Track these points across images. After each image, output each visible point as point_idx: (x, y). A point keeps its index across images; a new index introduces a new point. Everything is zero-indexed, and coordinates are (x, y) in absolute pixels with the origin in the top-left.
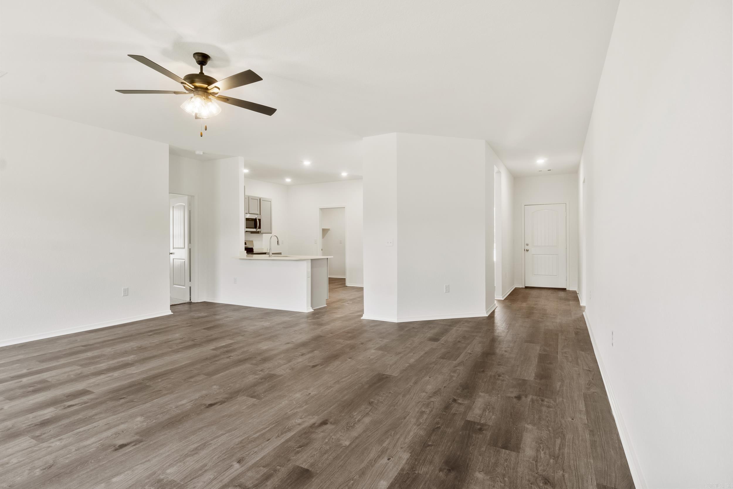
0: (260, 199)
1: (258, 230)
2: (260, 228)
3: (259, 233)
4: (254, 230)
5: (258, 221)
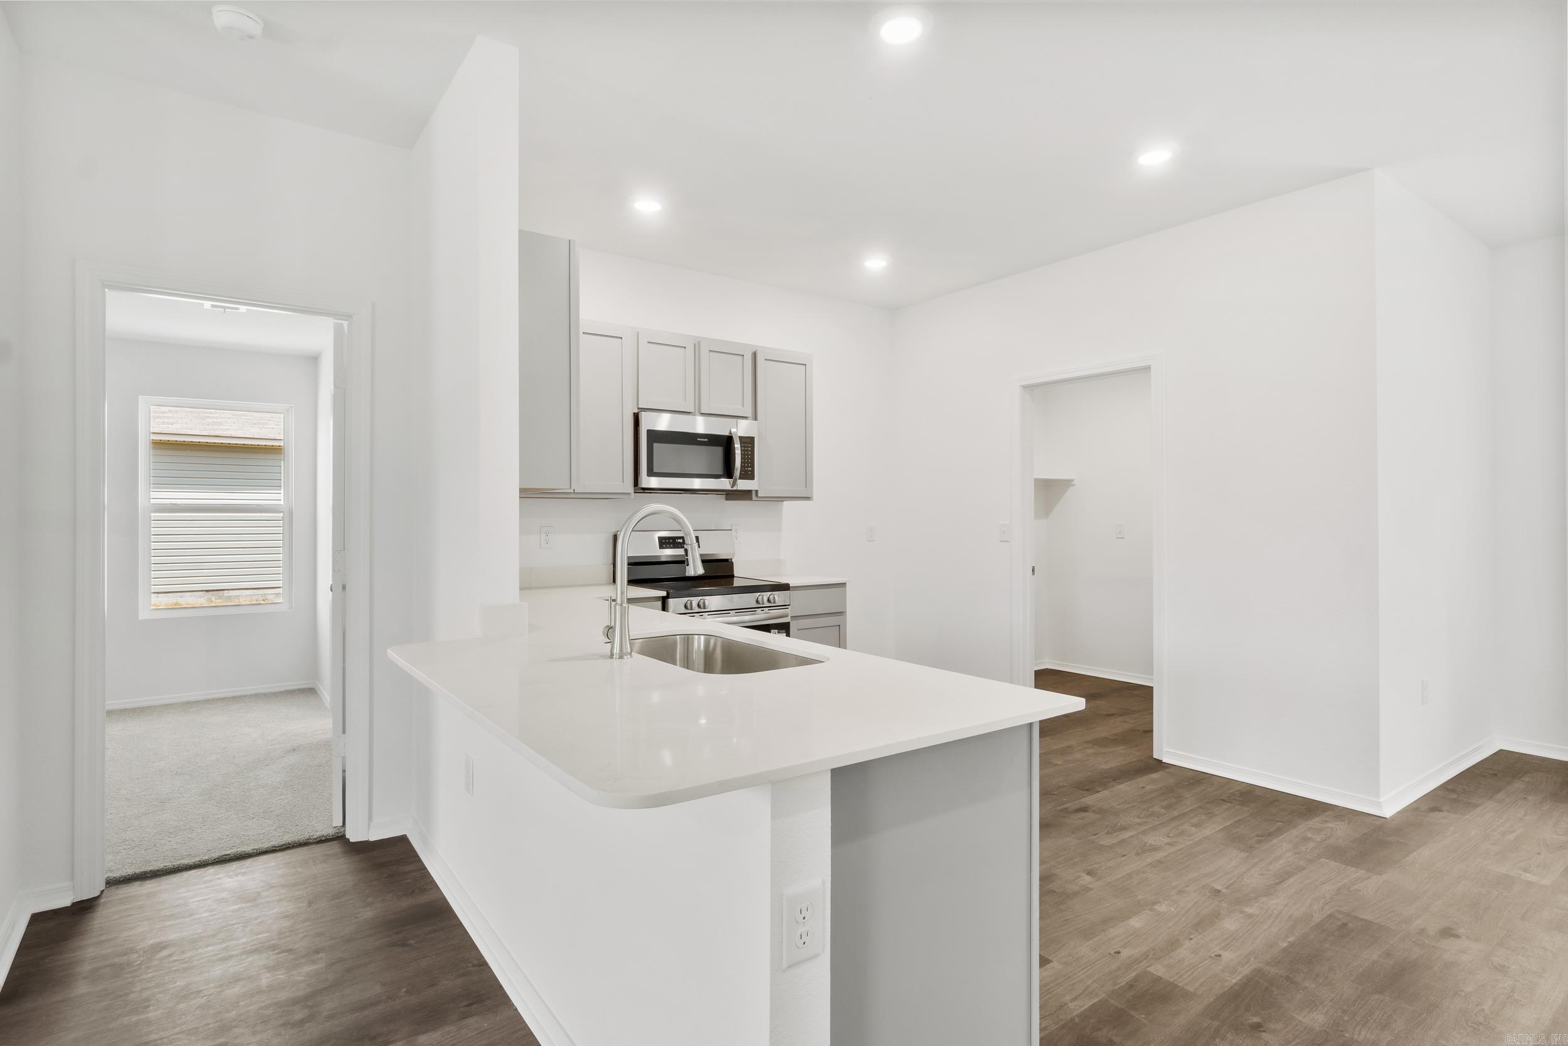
0: (755, 355)
1: (743, 485)
2: (748, 474)
3: (750, 499)
4: (725, 484)
5: (737, 445)
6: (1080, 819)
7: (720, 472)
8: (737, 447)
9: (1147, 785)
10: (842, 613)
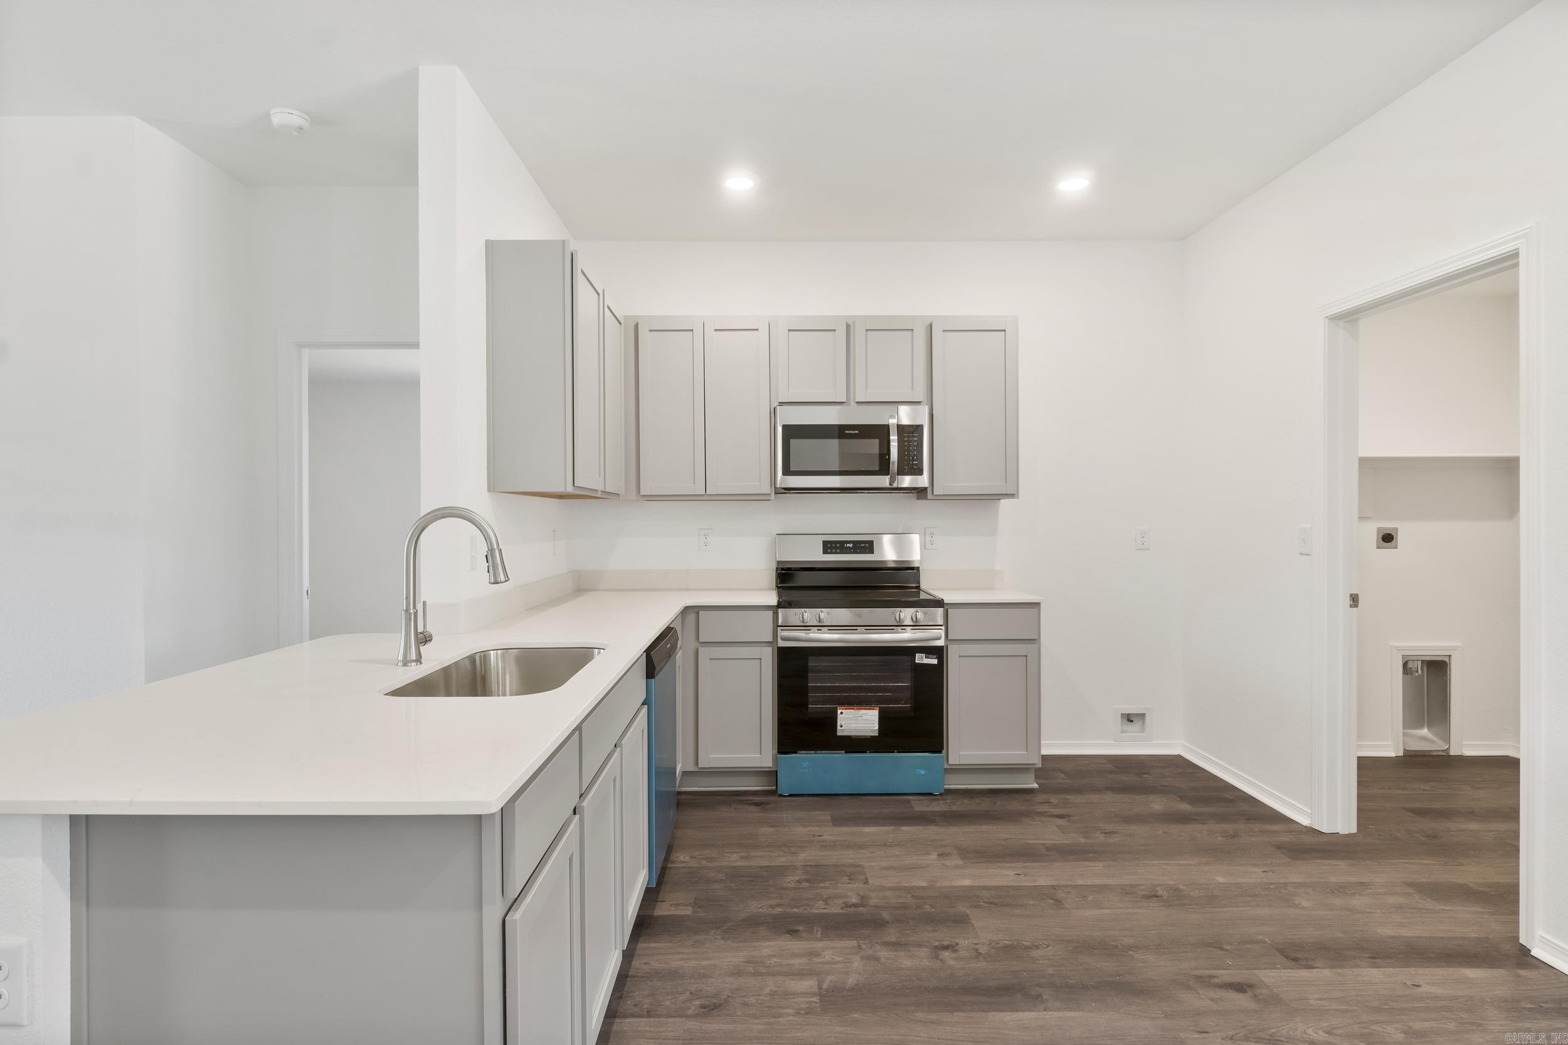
6: (1212, 1000)
7: (877, 468)
8: (894, 440)
9: (1428, 984)
10: (1034, 641)
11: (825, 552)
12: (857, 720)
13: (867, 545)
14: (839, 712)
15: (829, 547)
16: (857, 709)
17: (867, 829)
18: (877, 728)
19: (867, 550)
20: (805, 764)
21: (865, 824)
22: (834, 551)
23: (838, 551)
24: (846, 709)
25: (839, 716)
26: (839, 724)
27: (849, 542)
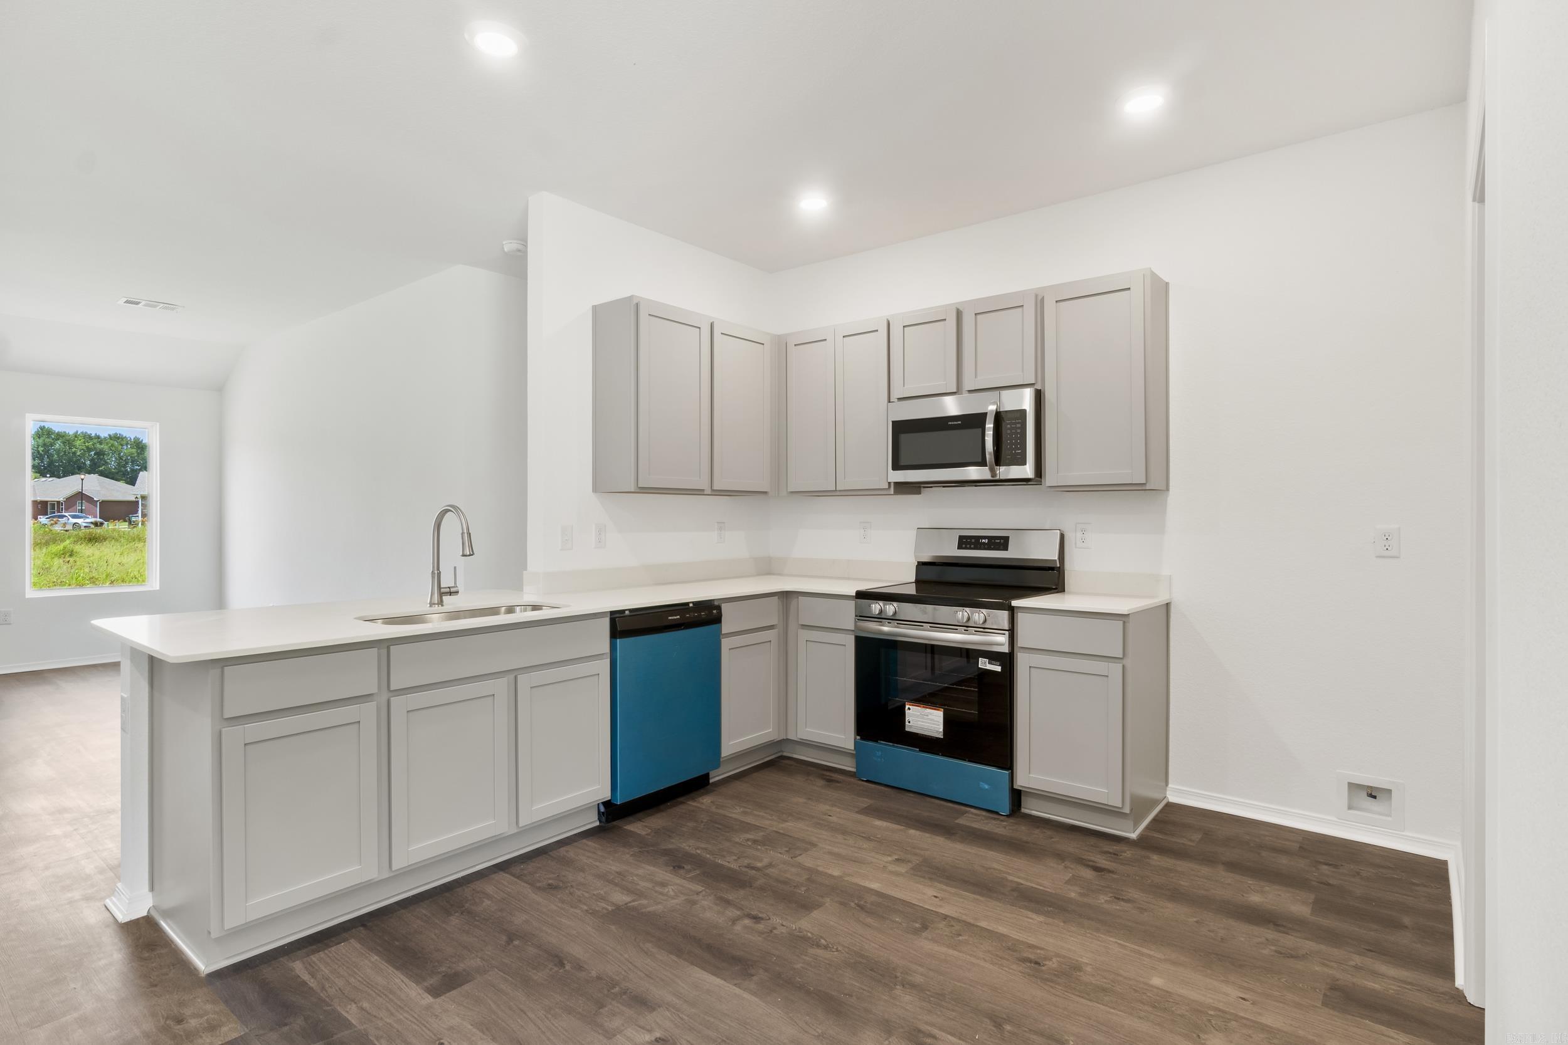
11: (960, 547)
12: (923, 718)
13: (1002, 541)
14: (907, 707)
15: (965, 542)
16: (923, 707)
17: (878, 823)
18: (941, 730)
19: (1002, 547)
20: (879, 754)
21: (881, 818)
22: (968, 546)
23: (972, 546)
24: (912, 705)
25: (907, 712)
26: (907, 719)
27: (985, 537)
